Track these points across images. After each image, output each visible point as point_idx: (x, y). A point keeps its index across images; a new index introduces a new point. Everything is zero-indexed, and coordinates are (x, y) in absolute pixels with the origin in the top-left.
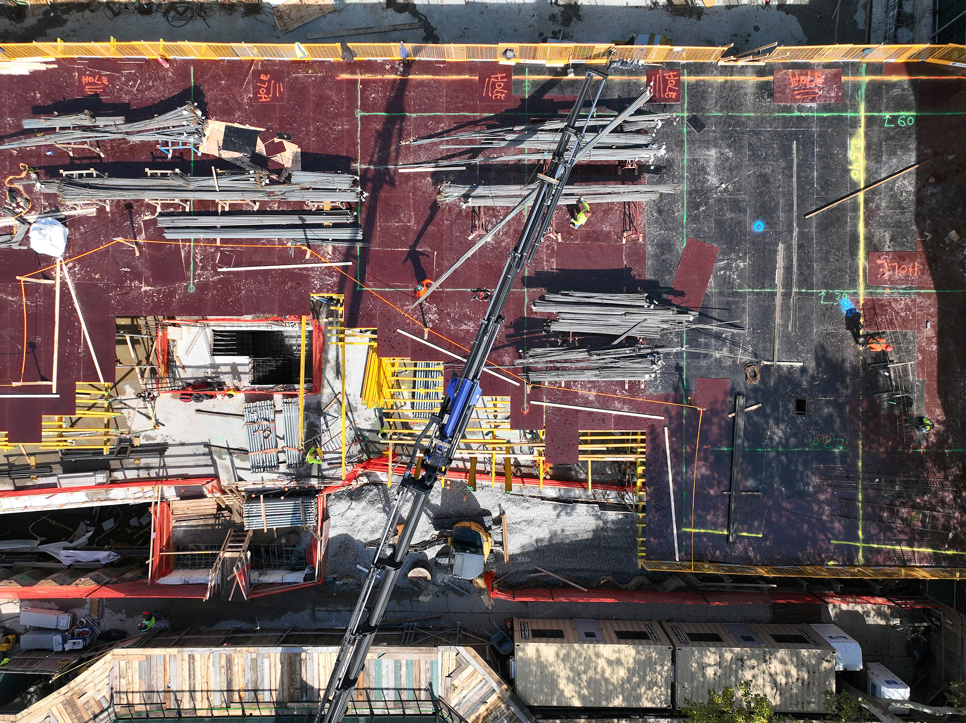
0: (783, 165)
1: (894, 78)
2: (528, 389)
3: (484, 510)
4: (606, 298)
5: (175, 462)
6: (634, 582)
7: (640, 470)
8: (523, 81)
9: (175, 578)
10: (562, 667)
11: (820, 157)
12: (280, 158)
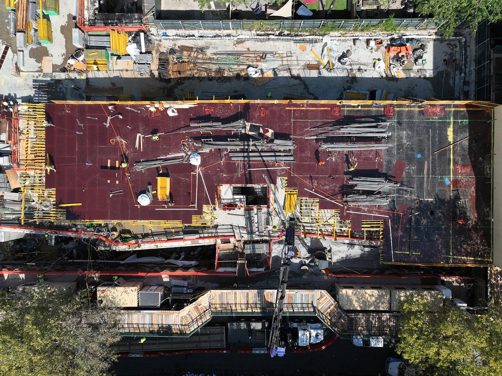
0: (427, 136)
1: (462, 109)
2: (346, 207)
3: (325, 247)
4: (373, 179)
5: (221, 231)
6: (375, 272)
7: (381, 233)
8: (345, 110)
9: (221, 270)
10: (354, 297)
11: (439, 134)
12: (267, 134)
